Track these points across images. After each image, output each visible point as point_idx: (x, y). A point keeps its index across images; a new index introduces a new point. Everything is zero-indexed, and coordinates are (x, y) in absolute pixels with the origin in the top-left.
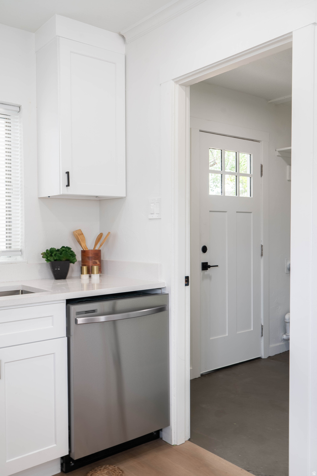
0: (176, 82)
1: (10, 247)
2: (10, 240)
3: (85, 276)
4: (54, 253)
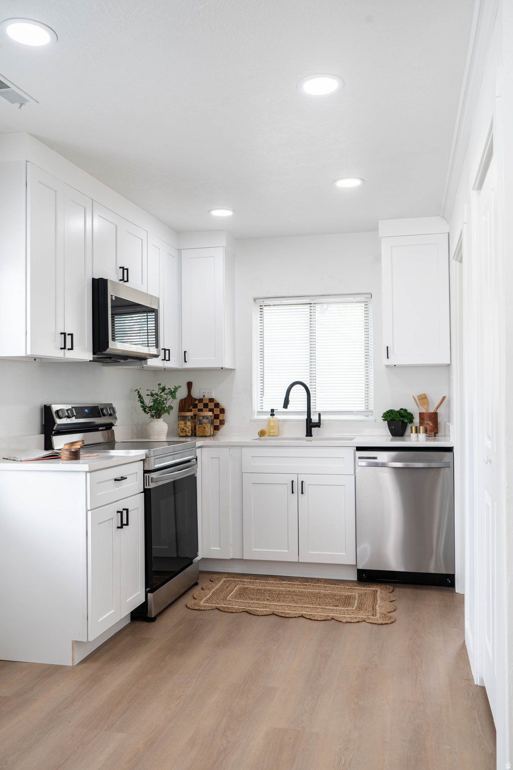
1: (367, 408)
2: (367, 403)
3: (414, 435)
4: (390, 414)
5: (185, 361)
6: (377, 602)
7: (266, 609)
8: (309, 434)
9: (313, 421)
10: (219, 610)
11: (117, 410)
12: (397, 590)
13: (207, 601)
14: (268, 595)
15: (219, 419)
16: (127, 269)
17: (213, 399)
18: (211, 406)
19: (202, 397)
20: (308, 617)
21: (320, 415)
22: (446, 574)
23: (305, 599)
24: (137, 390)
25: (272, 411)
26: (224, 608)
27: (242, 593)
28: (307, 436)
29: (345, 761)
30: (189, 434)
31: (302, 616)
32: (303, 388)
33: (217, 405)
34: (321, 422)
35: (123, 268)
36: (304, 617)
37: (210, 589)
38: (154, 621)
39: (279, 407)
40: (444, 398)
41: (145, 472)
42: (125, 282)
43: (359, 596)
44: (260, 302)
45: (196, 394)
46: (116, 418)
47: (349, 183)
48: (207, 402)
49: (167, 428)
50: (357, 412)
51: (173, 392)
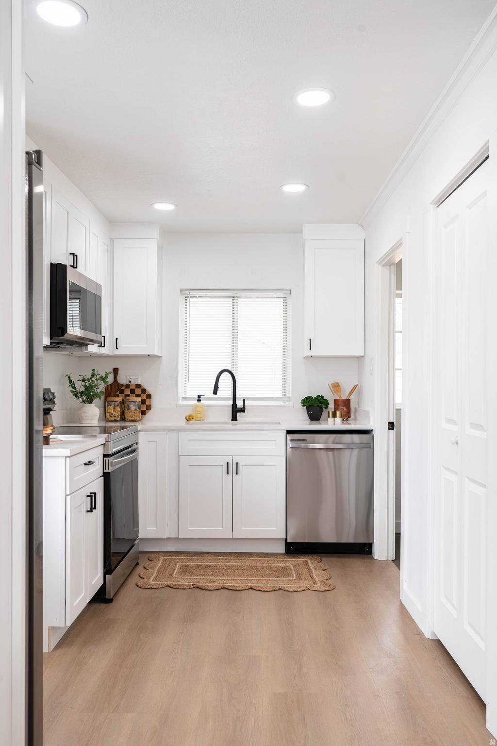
0: (379, 264)
1: (285, 395)
2: (285, 390)
3: (331, 419)
4: (309, 400)
5: (117, 348)
6: (312, 572)
7: (216, 584)
8: (234, 418)
9: (238, 407)
10: (170, 587)
11: (56, 395)
12: (324, 559)
13: (155, 579)
14: (210, 570)
15: (145, 404)
16: (76, 256)
17: (140, 385)
18: (138, 391)
19: (128, 383)
20: (257, 589)
21: (244, 400)
22: (364, 543)
23: (246, 572)
24: (68, 375)
25: (199, 396)
26: (175, 585)
27: (185, 570)
28: (232, 420)
29: (351, 717)
30: (119, 419)
31: (251, 588)
32: (230, 376)
33: (144, 391)
34: (246, 407)
35: (73, 254)
36: (253, 589)
37: (153, 568)
38: (112, 602)
39: (208, 392)
40: (356, 386)
41: (105, 456)
42: (74, 268)
43: (293, 567)
44: (187, 293)
45: (122, 380)
46: (54, 403)
47: (295, 188)
48: (134, 388)
49: (99, 413)
50: (277, 398)
51: (105, 378)
